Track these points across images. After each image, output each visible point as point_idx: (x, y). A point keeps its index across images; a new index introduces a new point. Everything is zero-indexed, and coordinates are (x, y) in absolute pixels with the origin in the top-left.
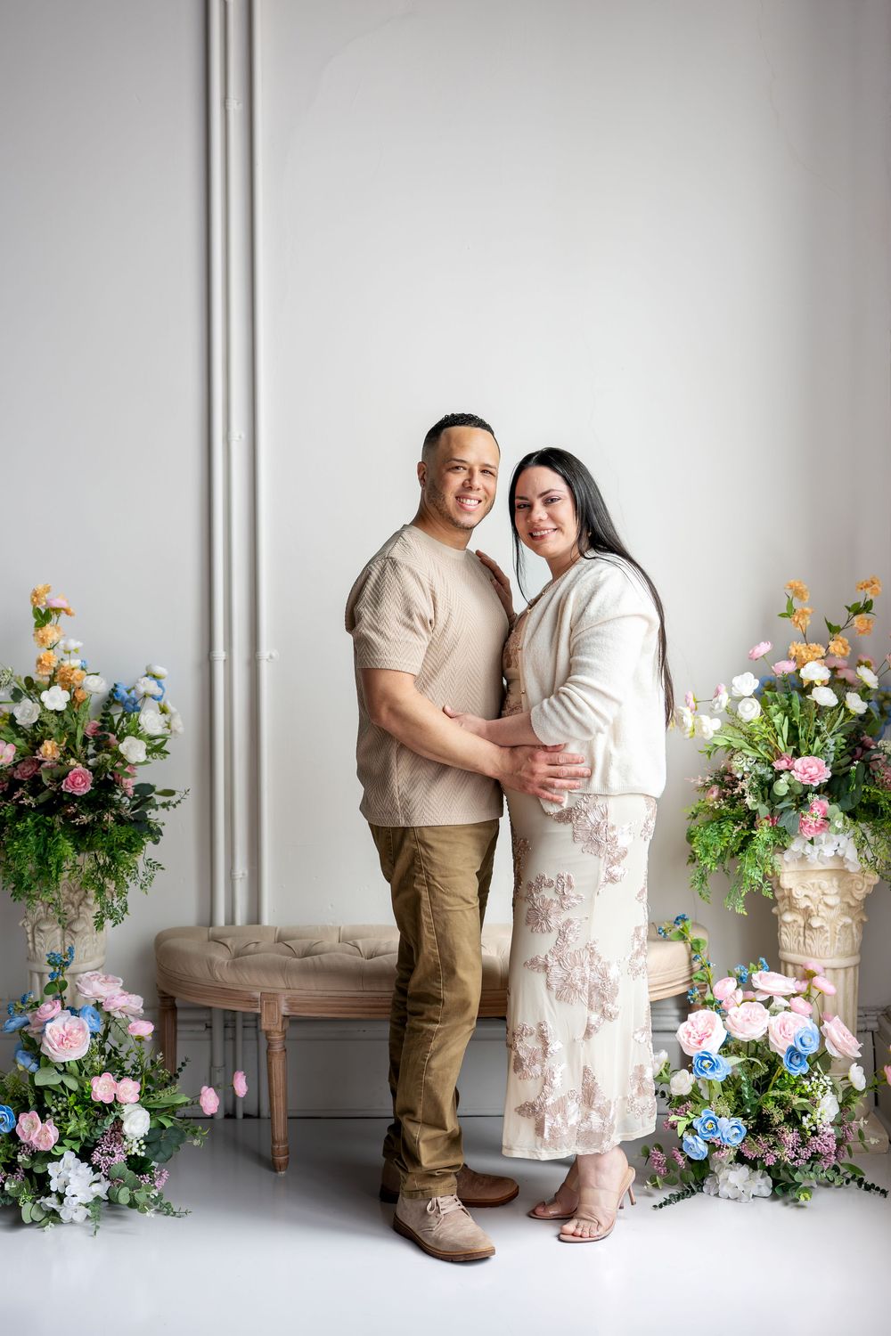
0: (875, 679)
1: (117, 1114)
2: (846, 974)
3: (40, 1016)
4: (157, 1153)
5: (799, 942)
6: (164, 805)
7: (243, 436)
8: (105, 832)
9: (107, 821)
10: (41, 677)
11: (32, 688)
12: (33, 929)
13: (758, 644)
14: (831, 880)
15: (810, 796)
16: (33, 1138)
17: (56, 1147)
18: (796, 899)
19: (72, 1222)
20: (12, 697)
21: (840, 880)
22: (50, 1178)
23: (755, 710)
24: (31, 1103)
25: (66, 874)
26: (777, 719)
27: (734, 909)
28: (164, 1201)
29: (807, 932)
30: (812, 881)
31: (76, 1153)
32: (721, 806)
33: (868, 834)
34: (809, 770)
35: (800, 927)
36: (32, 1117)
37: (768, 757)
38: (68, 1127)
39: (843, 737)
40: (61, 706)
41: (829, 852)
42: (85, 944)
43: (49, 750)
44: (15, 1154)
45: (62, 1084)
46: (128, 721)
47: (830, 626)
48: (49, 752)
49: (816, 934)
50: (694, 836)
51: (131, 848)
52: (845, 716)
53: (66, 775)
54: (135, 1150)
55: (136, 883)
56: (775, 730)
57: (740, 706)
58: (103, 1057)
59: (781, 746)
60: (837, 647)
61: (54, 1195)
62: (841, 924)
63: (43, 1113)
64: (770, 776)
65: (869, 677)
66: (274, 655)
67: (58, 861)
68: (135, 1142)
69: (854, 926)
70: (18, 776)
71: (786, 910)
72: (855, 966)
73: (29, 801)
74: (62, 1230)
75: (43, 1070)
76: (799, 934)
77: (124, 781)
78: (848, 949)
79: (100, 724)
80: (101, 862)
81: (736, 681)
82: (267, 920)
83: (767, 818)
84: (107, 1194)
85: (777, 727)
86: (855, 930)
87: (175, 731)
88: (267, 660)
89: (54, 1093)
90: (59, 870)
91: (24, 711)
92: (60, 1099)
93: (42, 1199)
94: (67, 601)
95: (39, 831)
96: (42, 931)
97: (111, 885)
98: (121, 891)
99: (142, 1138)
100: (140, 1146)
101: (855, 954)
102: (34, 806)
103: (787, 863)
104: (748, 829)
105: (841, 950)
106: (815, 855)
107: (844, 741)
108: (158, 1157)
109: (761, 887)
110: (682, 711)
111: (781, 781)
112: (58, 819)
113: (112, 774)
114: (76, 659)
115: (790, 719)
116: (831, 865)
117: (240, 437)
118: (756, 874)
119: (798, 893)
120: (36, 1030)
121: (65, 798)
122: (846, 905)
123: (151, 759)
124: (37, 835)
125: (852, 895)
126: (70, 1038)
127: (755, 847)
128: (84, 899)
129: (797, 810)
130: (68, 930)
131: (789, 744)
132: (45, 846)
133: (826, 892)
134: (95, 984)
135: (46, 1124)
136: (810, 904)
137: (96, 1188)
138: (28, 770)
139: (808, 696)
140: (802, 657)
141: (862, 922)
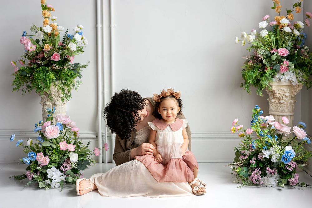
0: (303, 25)
1: (68, 155)
2: (290, 117)
3: (44, 126)
4: (81, 167)
5: (276, 108)
9: (65, 69)
12: (44, 104)
13: (265, 16)
14: (287, 88)
15: (283, 60)
16: (42, 162)
17: (49, 164)
18: (276, 94)
19: (54, 188)
21: (289, 89)
22: (48, 174)
23: (266, 32)
24: (41, 151)
25: (52, 85)
26: (272, 37)
27: (259, 94)
29: (279, 105)
30: (281, 89)
31: (55, 167)
32: (253, 65)
33: (300, 72)
34: (283, 52)
35: (276, 103)
36: (41, 154)
37: (268, 49)
38: (52, 158)
40: (50, 31)
41: (287, 78)
42: (59, 108)
44: (37, 167)
45: (51, 146)
47: (287, 11)
48: (47, 48)
49: (282, 105)
50: (245, 75)
51: (72, 77)
52: (293, 37)
53: (52, 55)
54: (74, 166)
56: (271, 40)
57: (261, 32)
59: (273, 45)
60: (290, 17)
61: (49, 180)
62: (290, 102)
63: (45, 155)
64: (270, 55)
65: (301, 24)
66: (116, 25)
67: (50, 80)
68: (74, 164)
69: (293, 103)
70: (38, 57)
71: (272, 98)
72: (293, 115)
73: (41, 62)
74: (52, 190)
75: (45, 142)
76: (276, 106)
78: (291, 110)
79: (63, 42)
80: (63, 82)
81: (260, 24)
83: (269, 66)
84: (65, 179)
86: (293, 105)
88: (114, 27)
89: (49, 149)
92: (51, 151)
93: (45, 181)
96: (46, 105)
97: (66, 89)
98: (69, 91)
99: (76, 163)
100: (75, 165)
101: (292, 112)
102: (43, 65)
103: (274, 82)
104: (262, 71)
105: (289, 110)
106: (283, 79)
107: (292, 44)
108: (81, 169)
110: (243, 33)
111: (274, 55)
112: (50, 68)
113: (67, 57)
114: (55, 22)
115: (276, 38)
116: (287, 83)
119: (277, 92)
120: (43, 130)
121: (52, 62)
122: (291, 96)
123: (78, 53)
124: (43, 72)
125: (293, 94)
126: (53, 131)
127: (266, 75)
128: (59, 95)
129: (279, 63)
130: (54, 104)
131: (275, 45)
132: (46, 75)
133: (285, 92)
134: (61, 117)
135: (46, 157)
136: (280, 96)
137: (62, 178)
138: (41, 55)
139: (282, 30)
140: (279, 20)
141: (295, 102)
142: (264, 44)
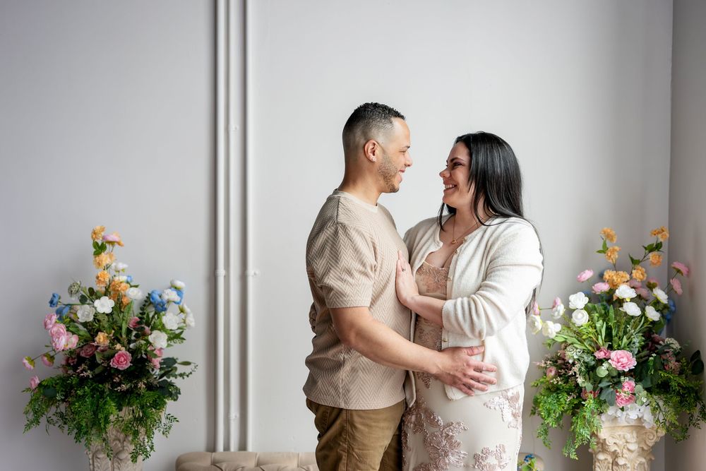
0: (666, 297)
6: (181, 375)
7: (238, 127)
8: (139, 395)
9: (140, 388)
10: (99, 288)
11: (94, 295)
12: (93, 456)
13: (584, 272)
14: (632, 433)
15: (622, 378)
18: (607, 445)
20: (80, 301)
21: (637, 433)
23: (585, 318)
25: (112, 424)
26: (598, 325)
27: (568, 455)
29: (614, 467)
30: (620, 433)
32: (558, 382)
33: (661, 403)
34: (621, 360)
35: (609, 463)
37: (590, 348)
39: (642, 336)
40: (108, 311)
41: (633, 415)
42: (127, 467)
43: (102, 339)
46: (158, 318)
47: (632, 259)
48: (101, 340)
49: (621, 469)
50: (540, 403)
51: (156, 406)
52: (644, 324)
53: (113, 356)
55: (159, 431)
56: (596, 331)
57: (574, 315)
59: (600, 342)
60: (637, 274)
62: (638, 462)
64: (593, 363)
65: (661, 296)
66: (257, 272)
67: (106, 416)
69: (646, 464)
70: (83, 355)
71: (600, 451)
73: (89, 373)
76: (609, 468)
77: (153, 359)
79: (139, 320)
80: (137, 414)
81: (572, 298)
82: (250, 448)
83: (591, 392)
85: (598, 329)
86: (646, 466)
87: (189, 326)
88: (253, 276)
90: (107, 421)
91: (83, 313)
94: (119, 237)
95: (95, 394)
96: (99, 458)
97: (142, 430)
98: (149, 434)
102: (91, 376)
103: (603, 422)
104: (577, 398)
106: (623, 418)
107: (643, 338)
109: (589, 442)
111: (603, 368)
112: (108, 386)
113: (146, 354)
114: (124, 275)
115: (607, 325)
116: (633, 423)
117: (236, 128)
118: (586, 433)
119: (610, 442)
121: (112, 372)
122: (641, 450)
123: (172, 343)
124: (93, 397)
125: (646, 443)
127: (585, 414)
128: (125, 437)
129: (613, 387)
130: (116, 457)
131: (606, 341)
132: (97, 405)
133: (628, 441)
136: (617, 449)
138: (90, 351)
139: (620, 309)
140: (613, 280)
141: (651, 459)
142: (580, 339)
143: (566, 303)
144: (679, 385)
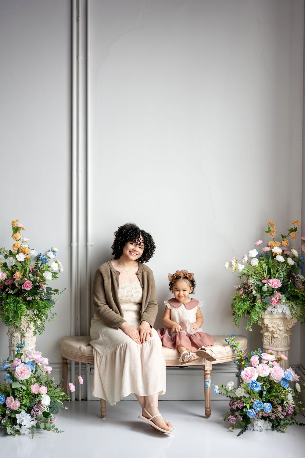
0: (297, 253)
1: (40, 398)
2: (285, 353)
3: (14, 364)
4: (53, 411)
5: (270, 342)
6: (55, 293)
7: (83, 170)
8: (37, 303)
9: (37, 299)
10: (14, 251)
11: (12, 254)
12: (11, 336)
13: (258, 241)
14: (281, 321)
15: (274, 292)
16: (11, 406)
17: (19, 409)
18: (269, 327)
19: (24, 434)
20: (5, 257)
21: (284, 321)
22: (17, 419)
23: (257, 262)
24: (10, 394)
25: (23, 317)
26: (264, 266)
27: (248, 329)
28: (55, 427)
29: (273, 339)
30: (275, 322)
31: (26, 411)
32: (244, 296)
33: (294, 306)
34: (274, 283)
35: (270, 337)
36: (11, 398)
37: (260, 278)
38: (23, 402)
40: (22, 260)
41: (280, 311)
42: (29, 340)
44: (5, 411)
45: (21, 387)
47: (282, 236)
48: (18, 276)
49: (276, 339)
51: (46, 308)
52: (287, 266)
53: (23, 284)
54: (46, 410)
55: (47, 320)
56: (263, 270)
57: (252, 261)
58: (35, 379)
59: (265, 275)
60: (284, 243)
61: (18, 425)
62: (284, 336)
63: (15, 397)
64: (261, 285)
65: (295, 253)
66: (93, 244)
67: (21, 312)
69: (288, 337)
70: (6, 284)
71: (265, 331)
72: (288, 351)
73: (11, 292)
74: (21, 437)
75: (15, 383)
76: (270, 340)
77: (43, 286)
78: (286, 344)
79: (34, 267)
80: (35, 313)
81: (250, 252)
83: (260, 299)
84: (36, 425)
85: (264, 268)
86: (288, 338)
88: (91, 246)
89: (19, 390)
90: (21, 315)
91: (10, 261)
92: (20, 393)
93: (14, 426)
94: (23, 225)
95: (14, 302)
96: (14, 336)
97: (39, 321)
99: (48, 406)
100: (47, 408)
101: (289, 347)
102: (12, 294)
103: (266, 315)
104: (253, 302)
105: (284, 345)
106: (275, 312)
107: (286, 274)
108: (53, 412)
109: (258, 322)
111: (265, 286)
112: (21, 298)
113: (39, 283)
114: (26, 244)
115: (268, 266)
116: (281, 316)
117: (82, 170)
118: (256, 317)
119: (270, 325)
120: (12, 369)
121: (23, 291)
122: (286, 330)
125: (288, 326)
126: (24, 372)
127: (256, 309)
128: (28, 326)
129: (270, 296)
130: (23, 336)
131: (268, 274)
132: (17, 307)
133: (279, 325)
134: (32, 354)
135: (16, 401)
136: (273, 329)
137: (32, 423)
138: (10, 282)
139: (275, 258)
140: (273, 245)
141: (291, 335)
142: (255, 273)
143: (248, 254)
144: (302, 295)
